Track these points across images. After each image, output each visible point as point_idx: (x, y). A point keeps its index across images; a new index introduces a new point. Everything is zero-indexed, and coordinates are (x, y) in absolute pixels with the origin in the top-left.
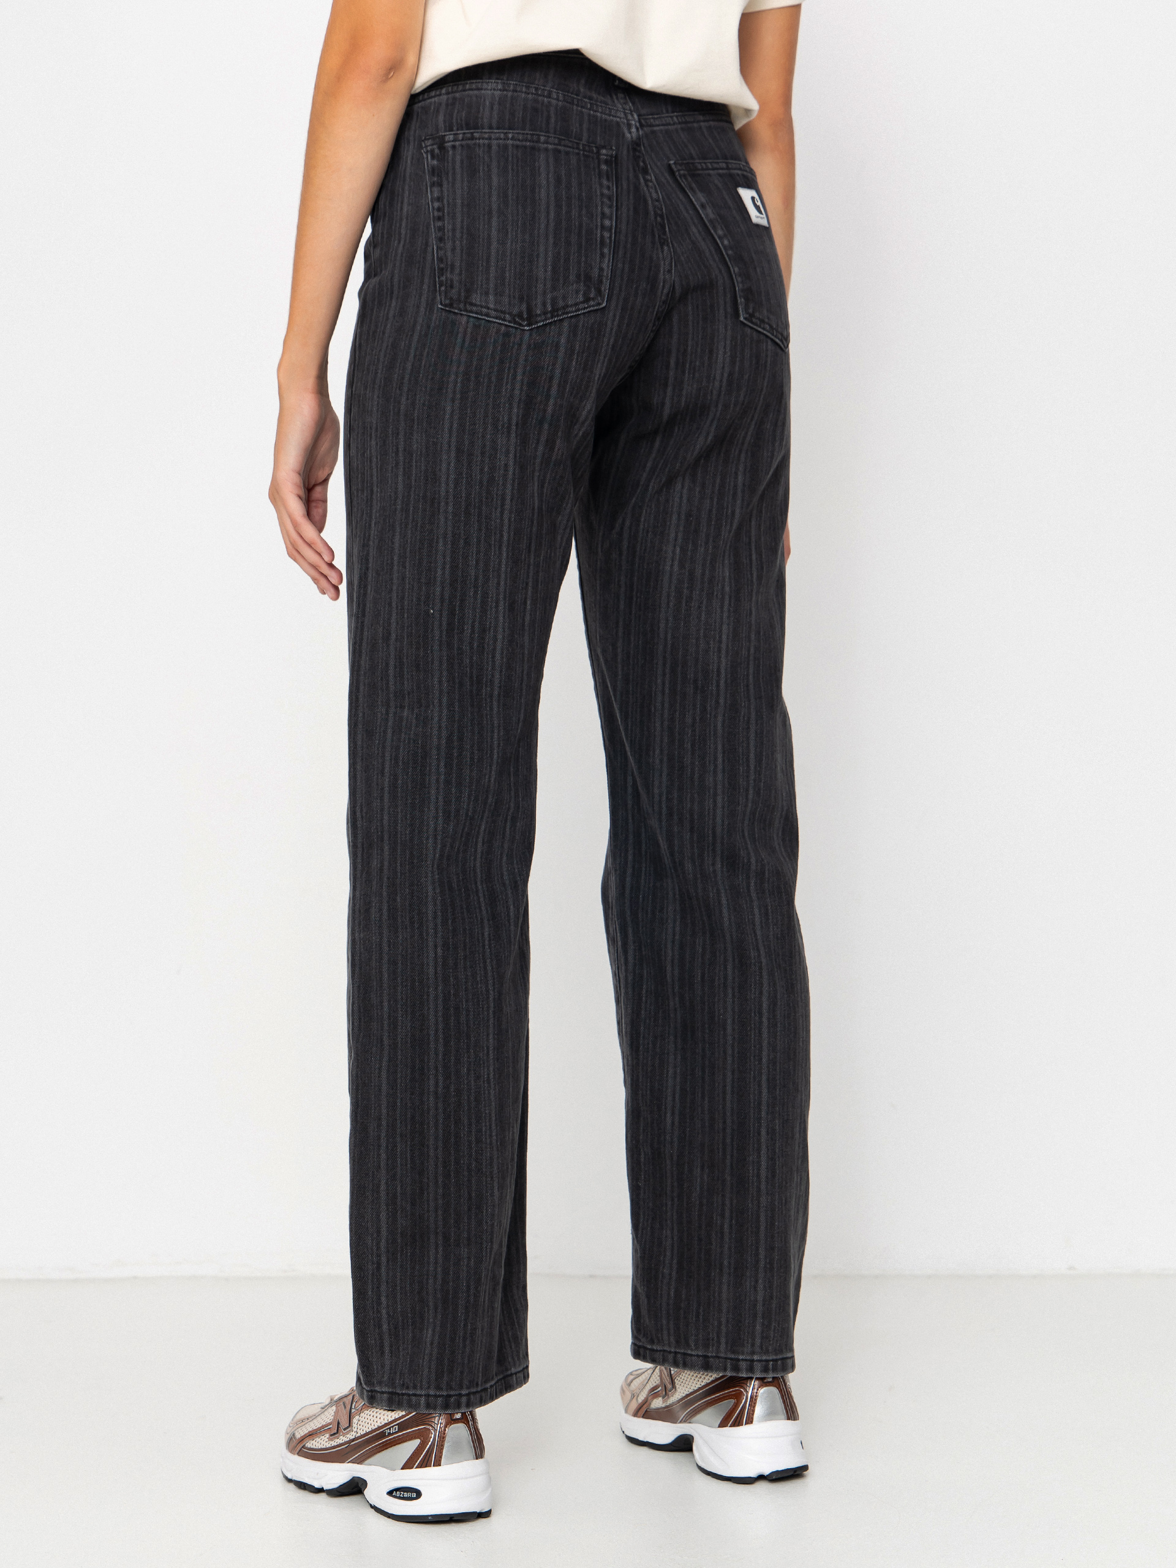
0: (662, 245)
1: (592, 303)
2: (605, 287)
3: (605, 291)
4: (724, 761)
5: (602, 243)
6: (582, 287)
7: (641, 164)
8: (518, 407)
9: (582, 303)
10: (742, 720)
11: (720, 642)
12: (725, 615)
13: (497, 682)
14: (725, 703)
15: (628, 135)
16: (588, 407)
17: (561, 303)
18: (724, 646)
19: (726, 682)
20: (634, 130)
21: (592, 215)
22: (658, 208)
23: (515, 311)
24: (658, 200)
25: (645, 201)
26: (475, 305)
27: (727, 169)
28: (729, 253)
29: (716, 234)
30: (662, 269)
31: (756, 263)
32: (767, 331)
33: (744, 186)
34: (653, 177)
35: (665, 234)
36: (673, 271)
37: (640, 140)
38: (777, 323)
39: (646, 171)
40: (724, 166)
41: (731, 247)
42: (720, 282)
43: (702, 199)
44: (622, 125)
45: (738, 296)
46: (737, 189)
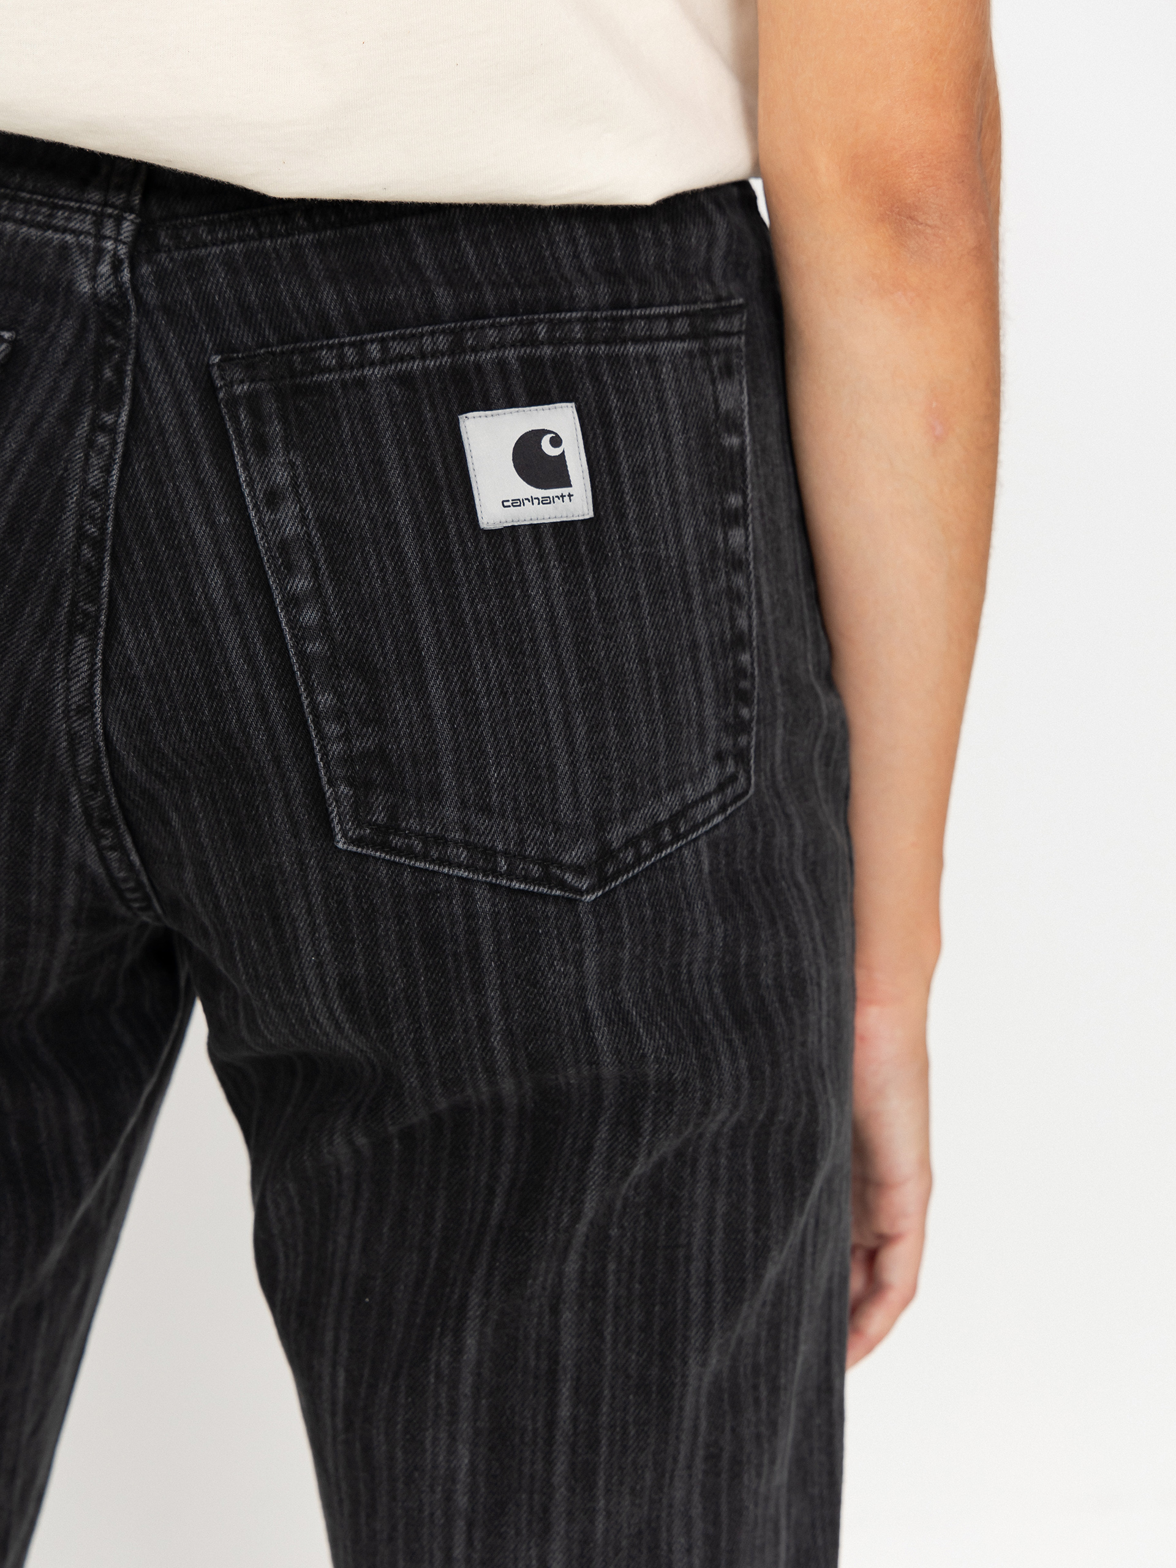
0: (74, 628)
7: (108, 373)
15: (85, 287)
20: (104, 269)
22: (92, 517)
24: (96, 495)
27: (452, 353)
28: (314, 647)
29: (283, 589)
30: (59, 702)
31: (431, 666)
32: (459, 866)
33: (511, 402)
34: (124, 417)
35: (94, 599)
36: (98, 709)
37: (122, 295)
38: (520, 831)
39: (112, 401)
40: (442, 342)
41: (325, 628)
42: (260, 739)
43: (282, 477)
44: (76, 256)
45: (325, 780)
46: (462, 418)
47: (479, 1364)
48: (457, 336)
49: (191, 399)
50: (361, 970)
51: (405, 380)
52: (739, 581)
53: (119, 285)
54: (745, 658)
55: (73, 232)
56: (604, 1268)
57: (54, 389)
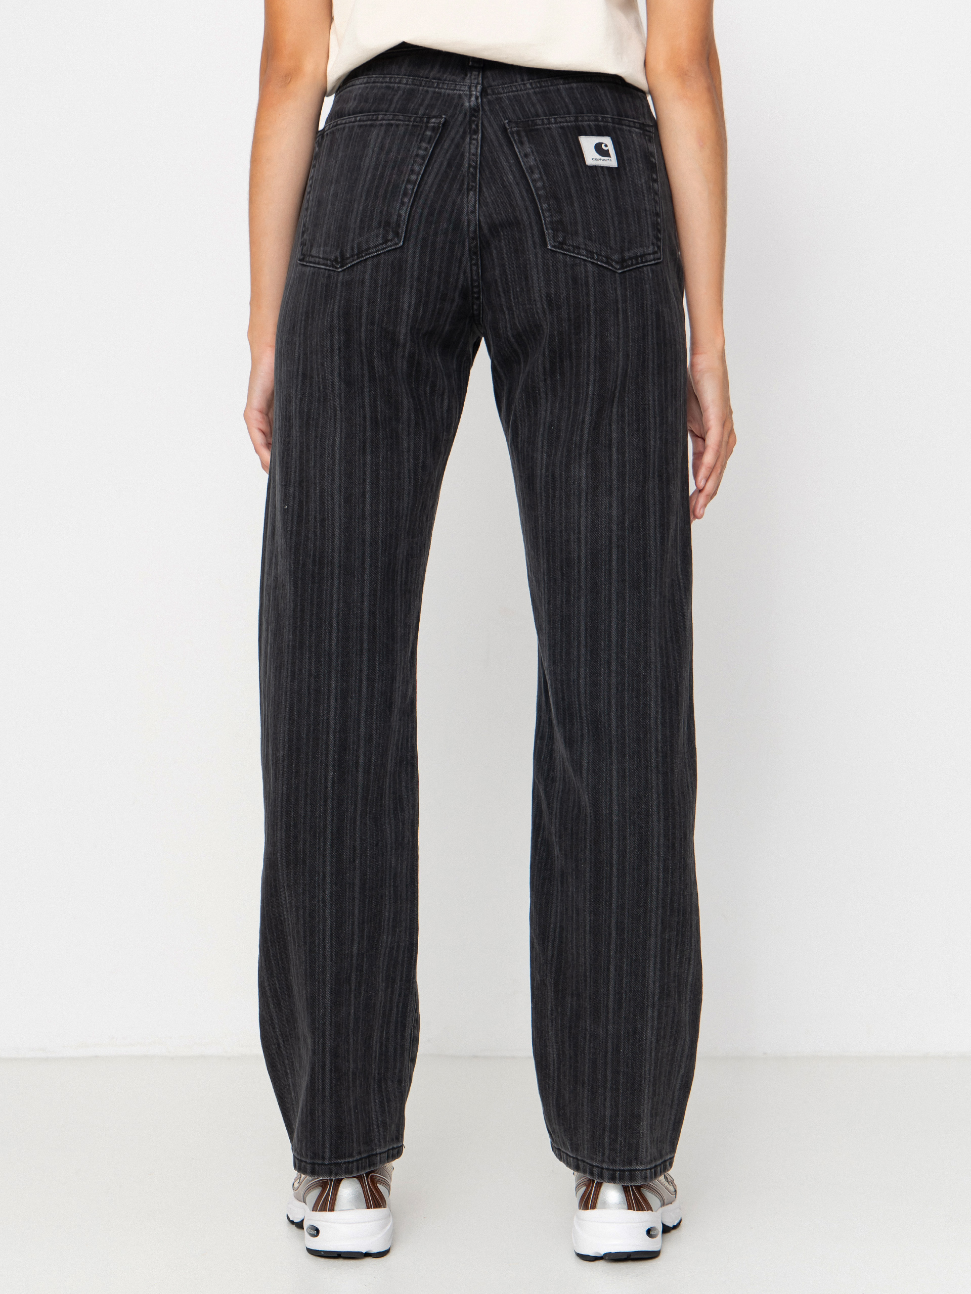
0: (468, 190)
1: (389, 243)
2: (402, 231)
3: (402, 233)
4: (586, 637)
5: (405, 194)
6: (381, 231)
7: (474, 126)
8: (339, 335)
9: (381, 244)
10: (603, 601)
11: (579, 533)
12: (583, 509)
13: (336, 562)
14: (586, 586)
15: (467, 104)
16: (403, 331)
17: (364, 247)
18: (583, 536)
19: (586, 568)
20: (473, 99)
21: (402, 172)
22: (473, 161)
23: (333, 258)
25: (463, 155)
26: (313, 257)
27: (575, 121)
28: (541, 192)
29: (531, 177)
30: (465, 211)
31: (575, 199)
32: (583, 256)
33: (592, 135)
34: (480, 136)
35: (475, 181)
36: (477, 212)
37: (478, 106)
38: (600, 248)
39: (476, 132)
40: (572, 119)
41: (544, 187)
42: (525, 218)
43: (528, 150)
44: (464, 96)
45: (545, 228)
46: (579, 137)
47: (588, 442)
48: (576, 118)
49: (499, 134)
50: (553, 291)
51: (562, 128)
52: (657, 198)
53: (477, 103)
54: (659, 220)
55: (462, 91)
56: (624, 410)
57: (457, 132)
